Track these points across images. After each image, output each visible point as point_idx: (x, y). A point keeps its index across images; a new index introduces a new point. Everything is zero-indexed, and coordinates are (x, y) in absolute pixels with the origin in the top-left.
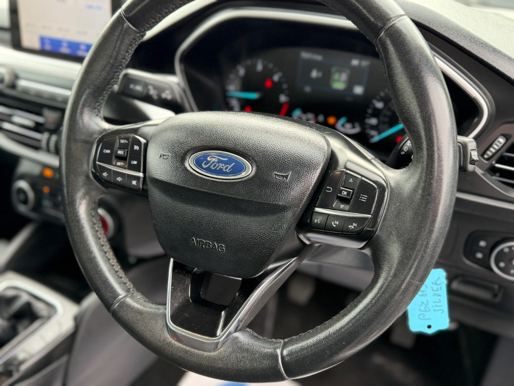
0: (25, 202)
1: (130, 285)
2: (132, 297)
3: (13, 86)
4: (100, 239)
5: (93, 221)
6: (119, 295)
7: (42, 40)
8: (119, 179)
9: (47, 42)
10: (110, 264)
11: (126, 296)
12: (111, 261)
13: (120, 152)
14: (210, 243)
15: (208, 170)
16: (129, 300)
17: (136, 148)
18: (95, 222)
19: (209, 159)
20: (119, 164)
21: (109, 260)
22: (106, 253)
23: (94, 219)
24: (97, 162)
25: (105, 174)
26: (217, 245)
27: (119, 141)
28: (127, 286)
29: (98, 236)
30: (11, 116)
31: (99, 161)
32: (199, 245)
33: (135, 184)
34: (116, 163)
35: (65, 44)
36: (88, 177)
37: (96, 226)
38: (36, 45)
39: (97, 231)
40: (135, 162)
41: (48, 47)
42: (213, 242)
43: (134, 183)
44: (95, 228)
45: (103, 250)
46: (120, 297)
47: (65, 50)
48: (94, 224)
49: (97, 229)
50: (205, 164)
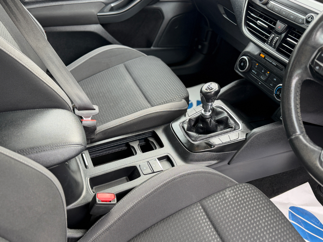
1: (304, 130)
2: (303, 136)
3: (267, 4)
4: (297, 100)
5: (297, 90)
6: (297, 132)
10: (298, 115)
11: (300, 134)
12: (299, 114)
16: (301, 137)
18: (298, 91)
21: (298, 113)
22: (298, 108)
23: (298, 89)
24: (316, 60)
25: (317, 68)
28: (302, 130)
29: (297, 98)
30: (257, 20)
31: (317, 59)
37: (298, 93)
39: (297, 96)
44: (297, 94)
45: (297, 107)
46: (297, 134)
48: (297, 92)
49: (298, 95)
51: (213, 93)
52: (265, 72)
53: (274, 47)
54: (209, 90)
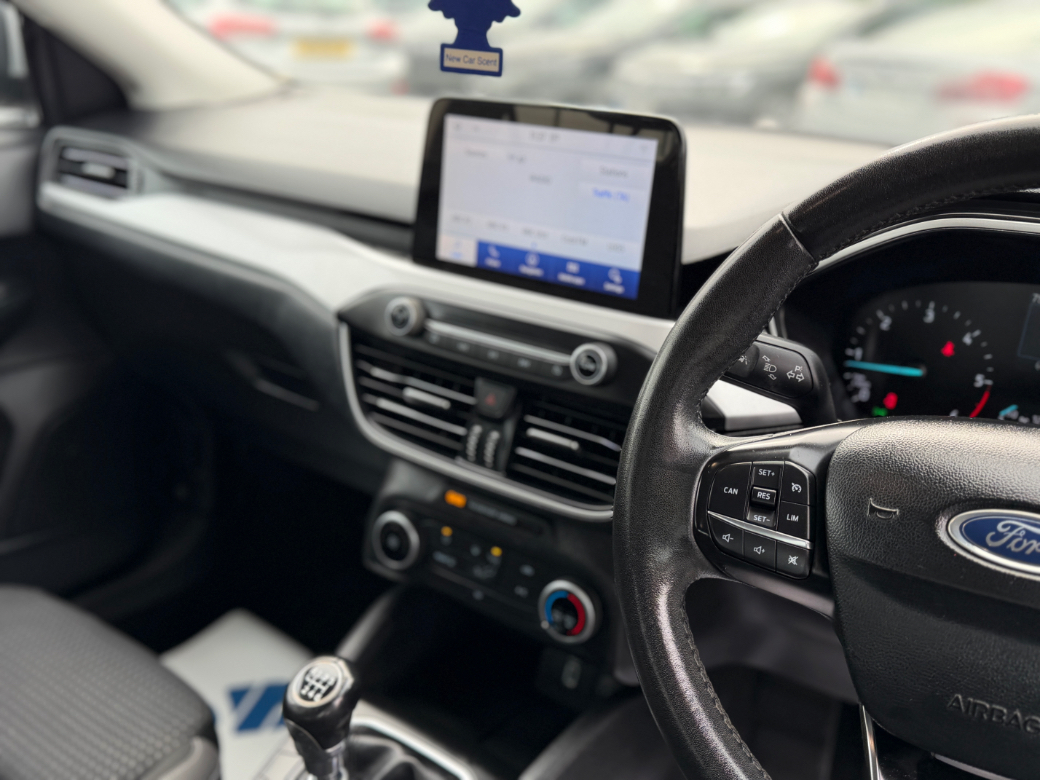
0: (398, 554)
3: (421, 332)
7: (483, 249)
8: (759, 550)
9: (494, 252)
13: (763, 494)
14: (1001, 712)
15: (1002, 551)
17: (795, 487)
19: (1000, 527)
20: (757, 518)
24: (709, 512)
25: (727, 538)
26: (1024, 715)
27: (757, 472)
30: (402, 386)
31: (713, 510)
32: (973, 713)
33: (795, 563)
34: (752, 517)
35: (532, 260)
36: (685, 541)
38: (469, 258)
40: (795, 518)
41: (493, 263)
42: (1011, 709)
43: (793, 560)
47: (531, 270)
50: (994, 539)
51: (337, 703)
52: (486, 551)
53: (495, 467)
54: (319, 696)
